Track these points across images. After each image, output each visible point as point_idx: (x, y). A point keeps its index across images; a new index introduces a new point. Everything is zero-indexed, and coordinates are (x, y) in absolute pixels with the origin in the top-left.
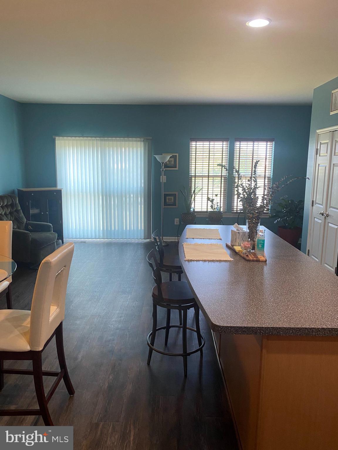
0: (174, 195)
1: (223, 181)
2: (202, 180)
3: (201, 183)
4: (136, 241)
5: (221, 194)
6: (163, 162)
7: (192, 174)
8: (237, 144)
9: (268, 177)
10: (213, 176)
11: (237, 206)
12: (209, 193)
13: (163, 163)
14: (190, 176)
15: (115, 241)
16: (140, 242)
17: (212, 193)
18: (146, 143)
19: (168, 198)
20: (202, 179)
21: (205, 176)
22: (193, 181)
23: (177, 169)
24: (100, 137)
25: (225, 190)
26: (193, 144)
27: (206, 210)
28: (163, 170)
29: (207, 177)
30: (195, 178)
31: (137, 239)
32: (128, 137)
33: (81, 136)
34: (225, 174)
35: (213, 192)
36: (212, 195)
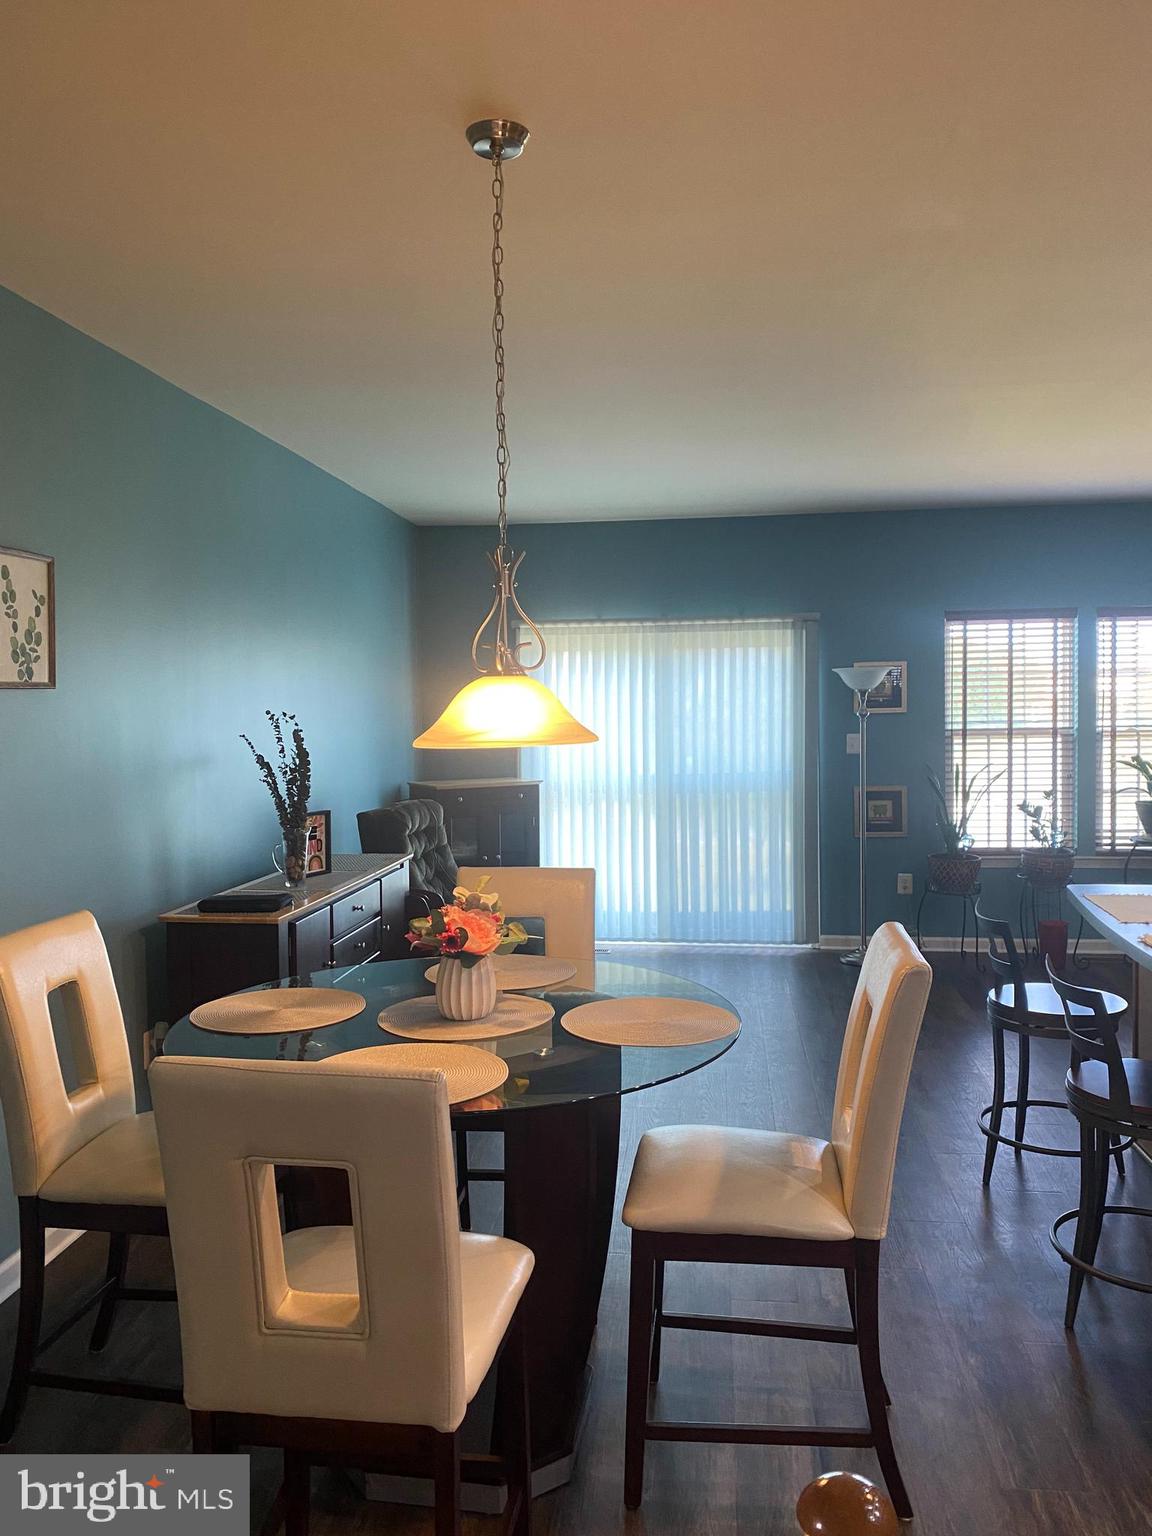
0: (896, 797)
2: (988, 744)
3: (985, 754)
4: (770, 948)
6: (863, 688)
7: (955, 727)
10: (1028, 733)
12: (1014, 789)
13: (863, 693)
14: (948, 734)
15: (697, 949)
16: (781, 953)
17: (1023, 788)
18: (802, 634)
19: (875, 806)
20: (986, 741)
21: (997, 732)
22: (957, 748)
23: (903, 709)
24: (654, 620)
26: (954, 630)
27: (1004, 845)
28: (863, 716)
29: (1004, 734)
30: (964, 739)
31: (773, 943)
32: (742, 615)
33: (595, 618)
34: (1068, 725)
35: (1026, 785)
36: (1023, 794)
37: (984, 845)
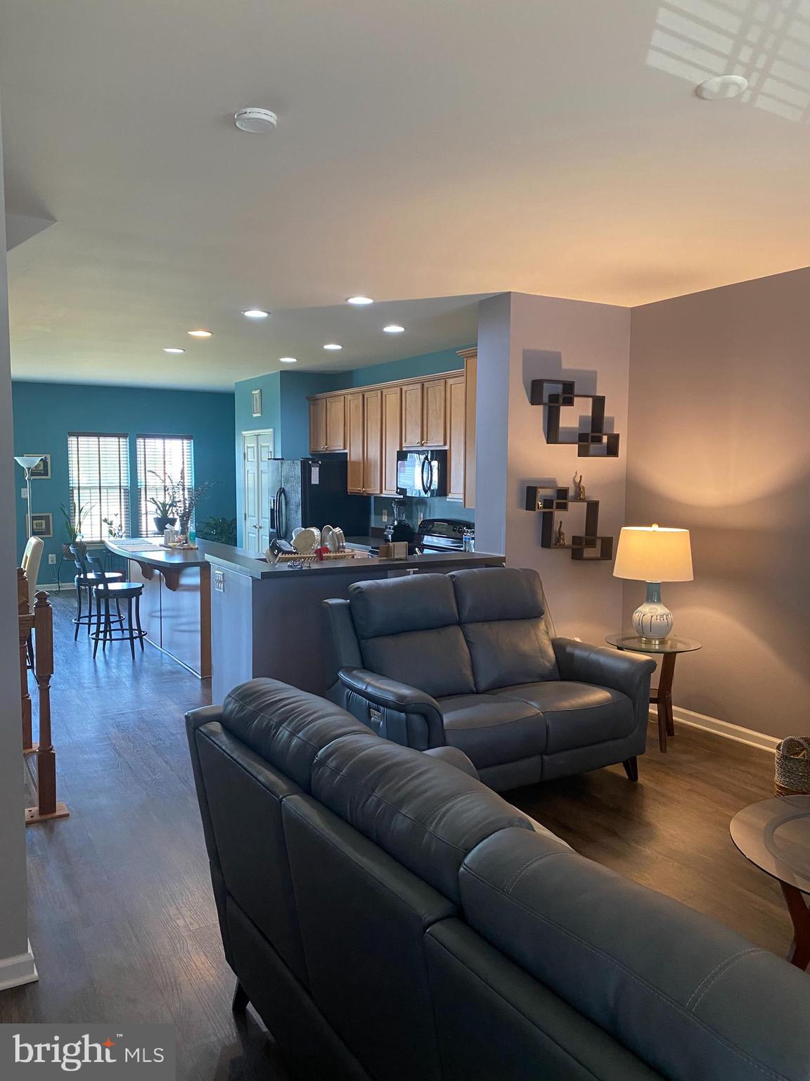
0: (47, 519)
1: (122, 494)
3: (92, 495)
5: (121, 515)
6: (29, 467)
7: (74, 486)
8: (140, 442)
9: (188, 488)
10: (107, 488)
11: (147, 531)
12: (102, 512)
13: (29, 469)
14: (70, 488)
17: (106, 513)
19: (37, 523)
20: (89, 492)
21: (94, 488)
23: (49, 477)
25: (127, 508)
26: (73, 440)
27: (99, 539)
28: (29, 480)
29: (97, 489)
30: (79, 491)
34: (126, 485)
35: (108, 511)
37: (90, 540)
